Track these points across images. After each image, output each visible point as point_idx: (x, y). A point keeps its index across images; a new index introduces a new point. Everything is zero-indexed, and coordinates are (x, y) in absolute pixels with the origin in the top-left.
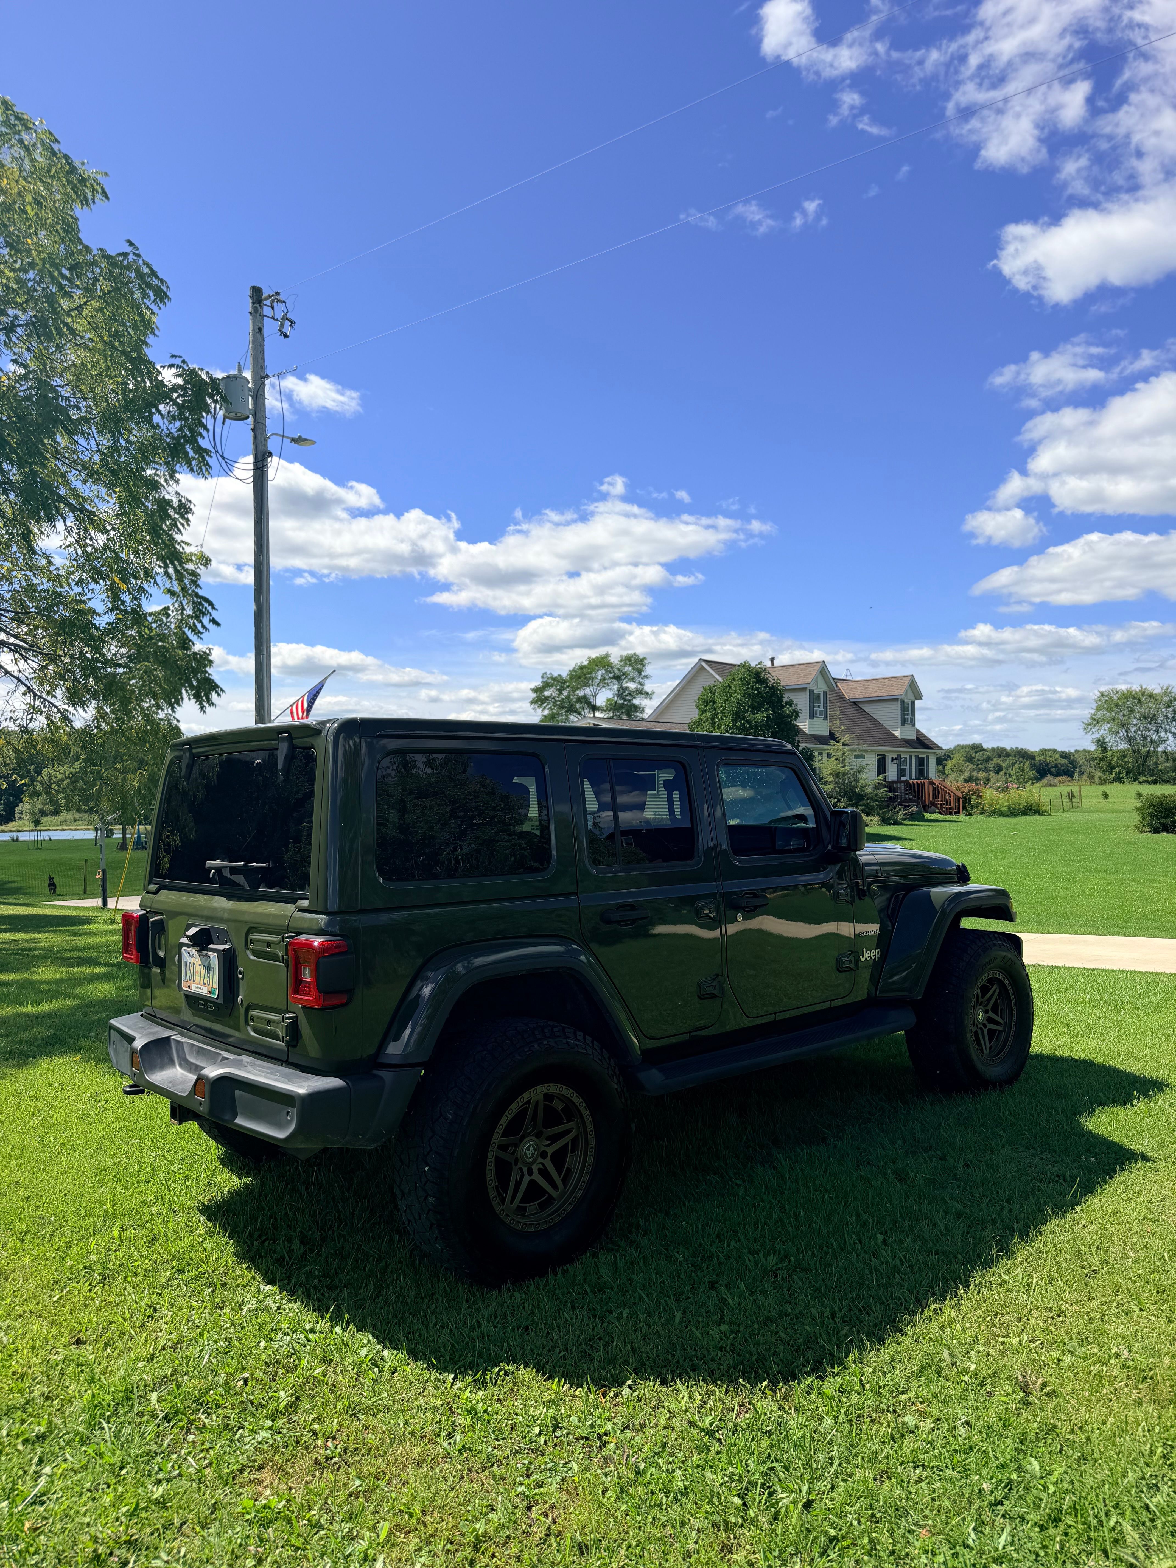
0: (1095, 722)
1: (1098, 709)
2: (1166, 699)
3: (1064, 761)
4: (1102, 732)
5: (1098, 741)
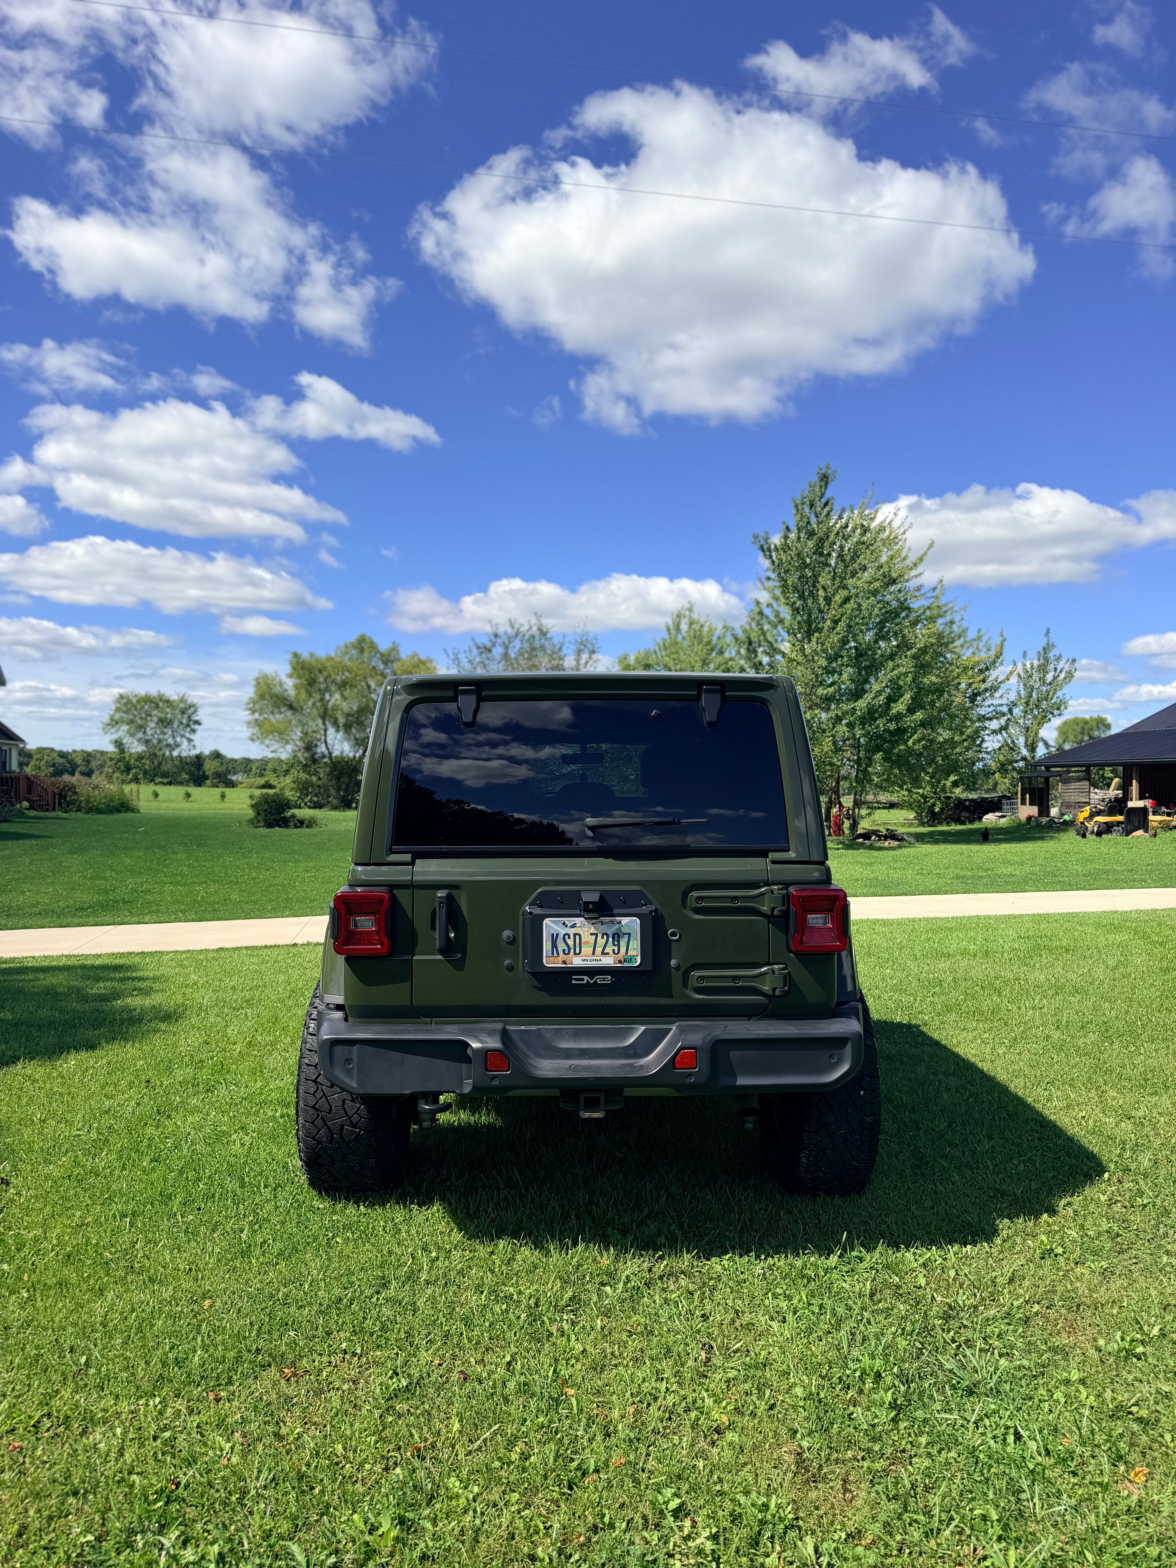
0: (114, 723)
1: (118, 710)
2: (182, 705)
3: (62, 760)
4: (120, 734)
5: (116, 742)
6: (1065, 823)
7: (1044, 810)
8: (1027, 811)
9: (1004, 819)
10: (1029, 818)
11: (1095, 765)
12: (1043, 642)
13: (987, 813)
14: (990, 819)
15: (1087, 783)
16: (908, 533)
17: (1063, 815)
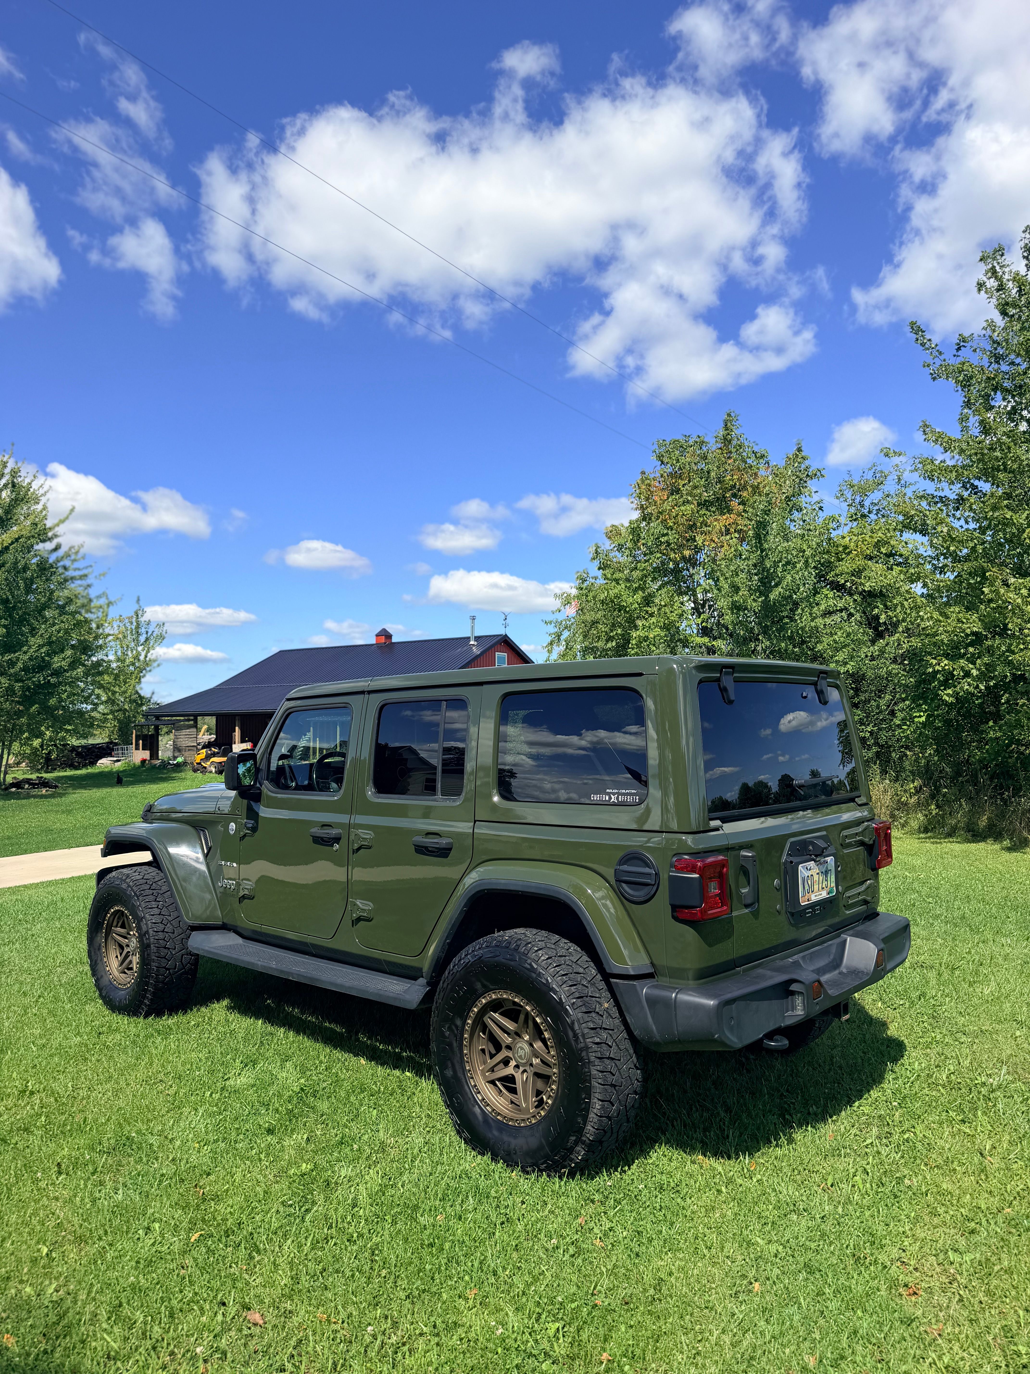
6: (178, 765)
7: (154, 755)
8: (139, 755)
9: (119, 763)
10: (143, 761)
11: (200, 715)
12: (136, 607)
13: (101, 758)
14: (105, 763)
15: (195, 730)
16: (48, 495)
17: (175, 758)
